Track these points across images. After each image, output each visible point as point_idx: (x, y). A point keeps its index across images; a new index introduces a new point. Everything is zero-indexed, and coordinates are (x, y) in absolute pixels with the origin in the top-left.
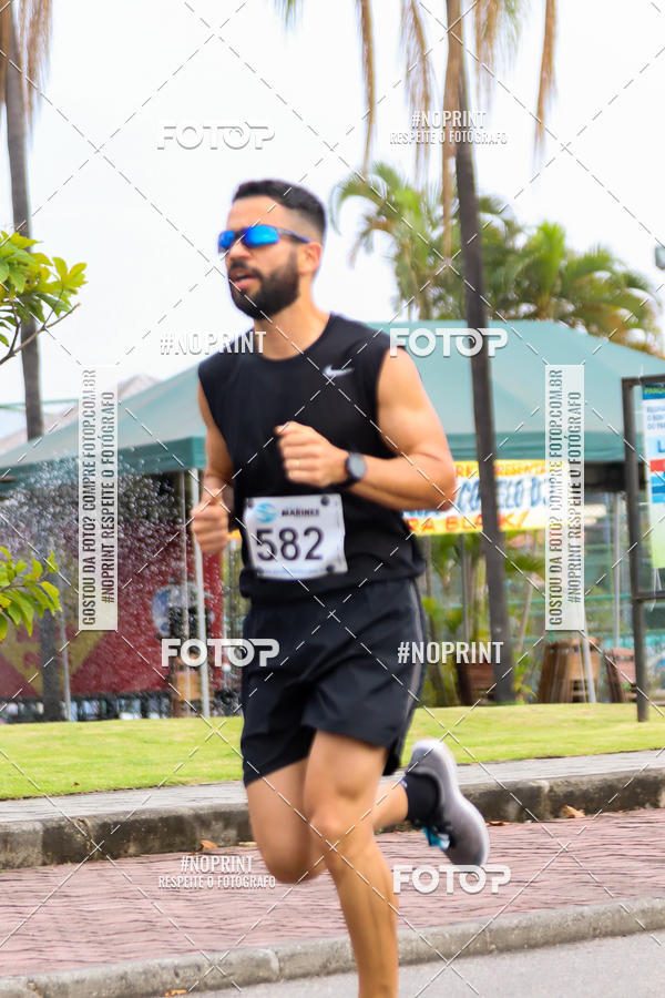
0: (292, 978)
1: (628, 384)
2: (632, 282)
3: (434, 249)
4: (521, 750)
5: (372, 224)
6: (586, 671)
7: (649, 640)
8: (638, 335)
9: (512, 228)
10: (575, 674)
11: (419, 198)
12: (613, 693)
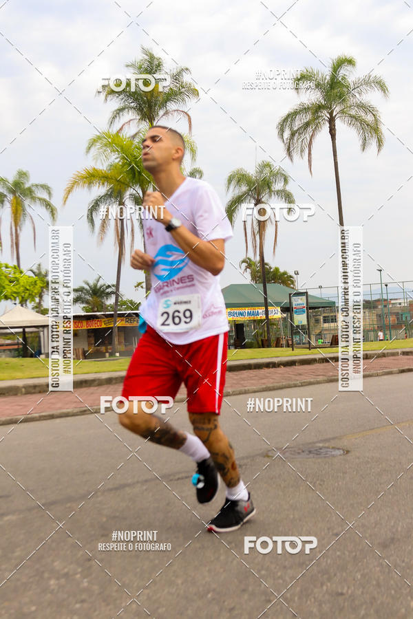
0: (234, 395)
1: (290, 294)
2: (291, 277)
3: (258, 272)
4: (272, 356)
5: (247, 267)
6: (284, 342)
7: (294, 337)
8: (292, 286)
9: (271, 268)
10: (282, 342)
11: (255, 263)
12: (288, 346)
